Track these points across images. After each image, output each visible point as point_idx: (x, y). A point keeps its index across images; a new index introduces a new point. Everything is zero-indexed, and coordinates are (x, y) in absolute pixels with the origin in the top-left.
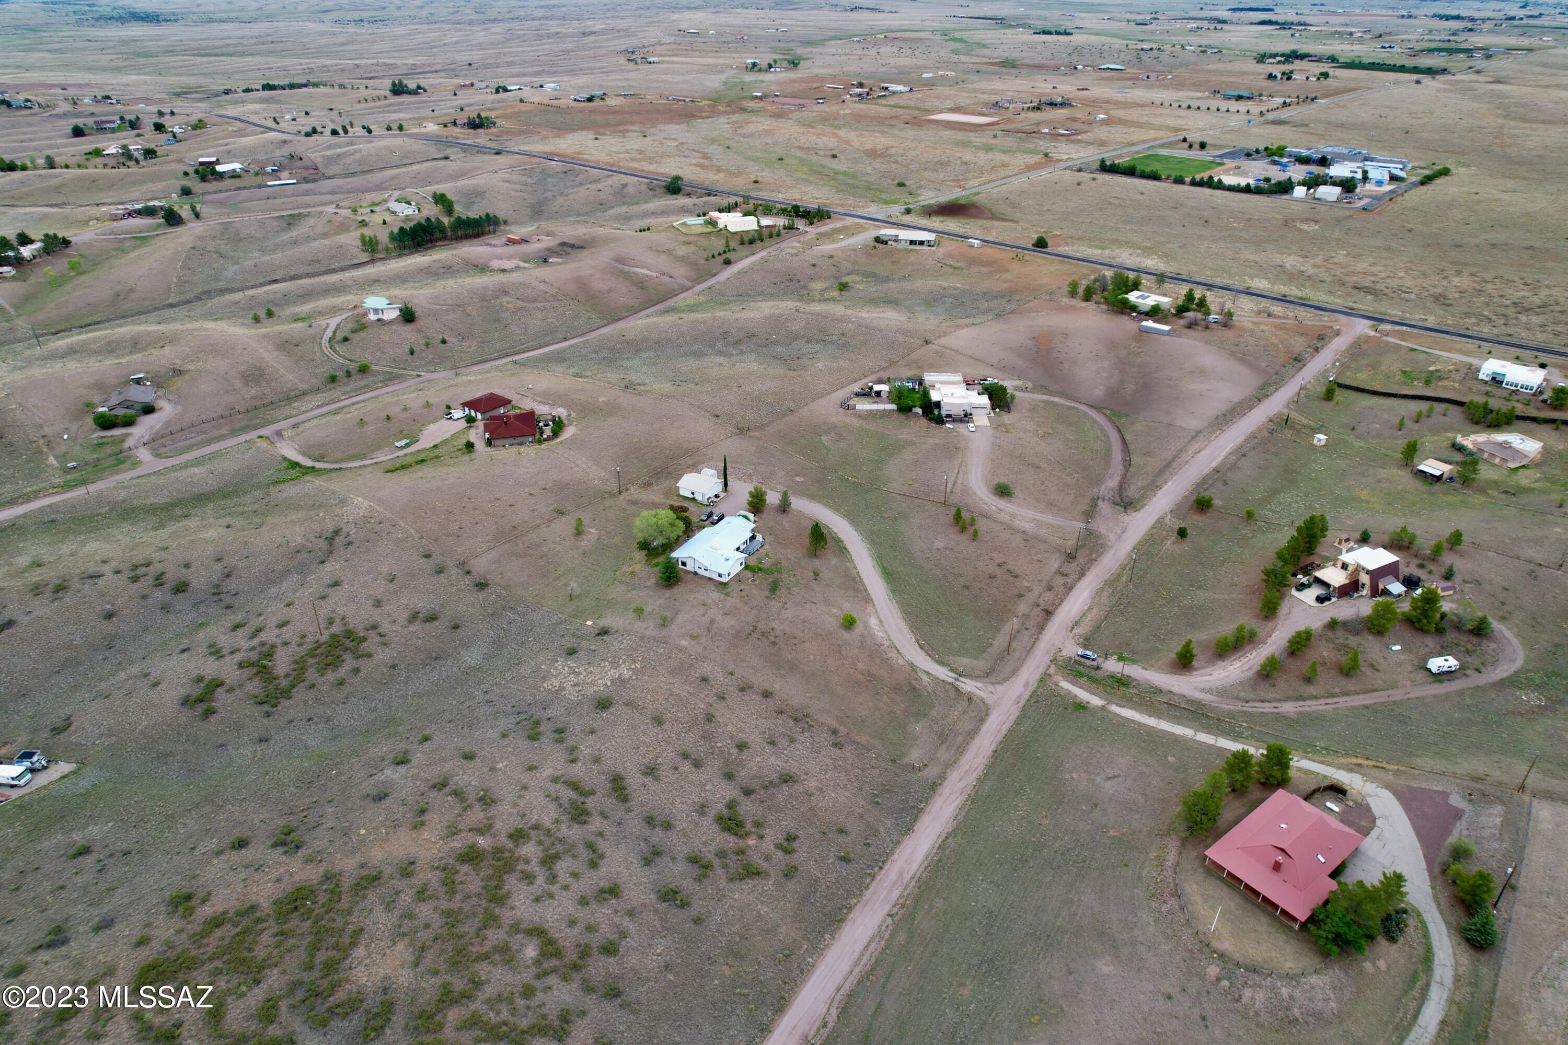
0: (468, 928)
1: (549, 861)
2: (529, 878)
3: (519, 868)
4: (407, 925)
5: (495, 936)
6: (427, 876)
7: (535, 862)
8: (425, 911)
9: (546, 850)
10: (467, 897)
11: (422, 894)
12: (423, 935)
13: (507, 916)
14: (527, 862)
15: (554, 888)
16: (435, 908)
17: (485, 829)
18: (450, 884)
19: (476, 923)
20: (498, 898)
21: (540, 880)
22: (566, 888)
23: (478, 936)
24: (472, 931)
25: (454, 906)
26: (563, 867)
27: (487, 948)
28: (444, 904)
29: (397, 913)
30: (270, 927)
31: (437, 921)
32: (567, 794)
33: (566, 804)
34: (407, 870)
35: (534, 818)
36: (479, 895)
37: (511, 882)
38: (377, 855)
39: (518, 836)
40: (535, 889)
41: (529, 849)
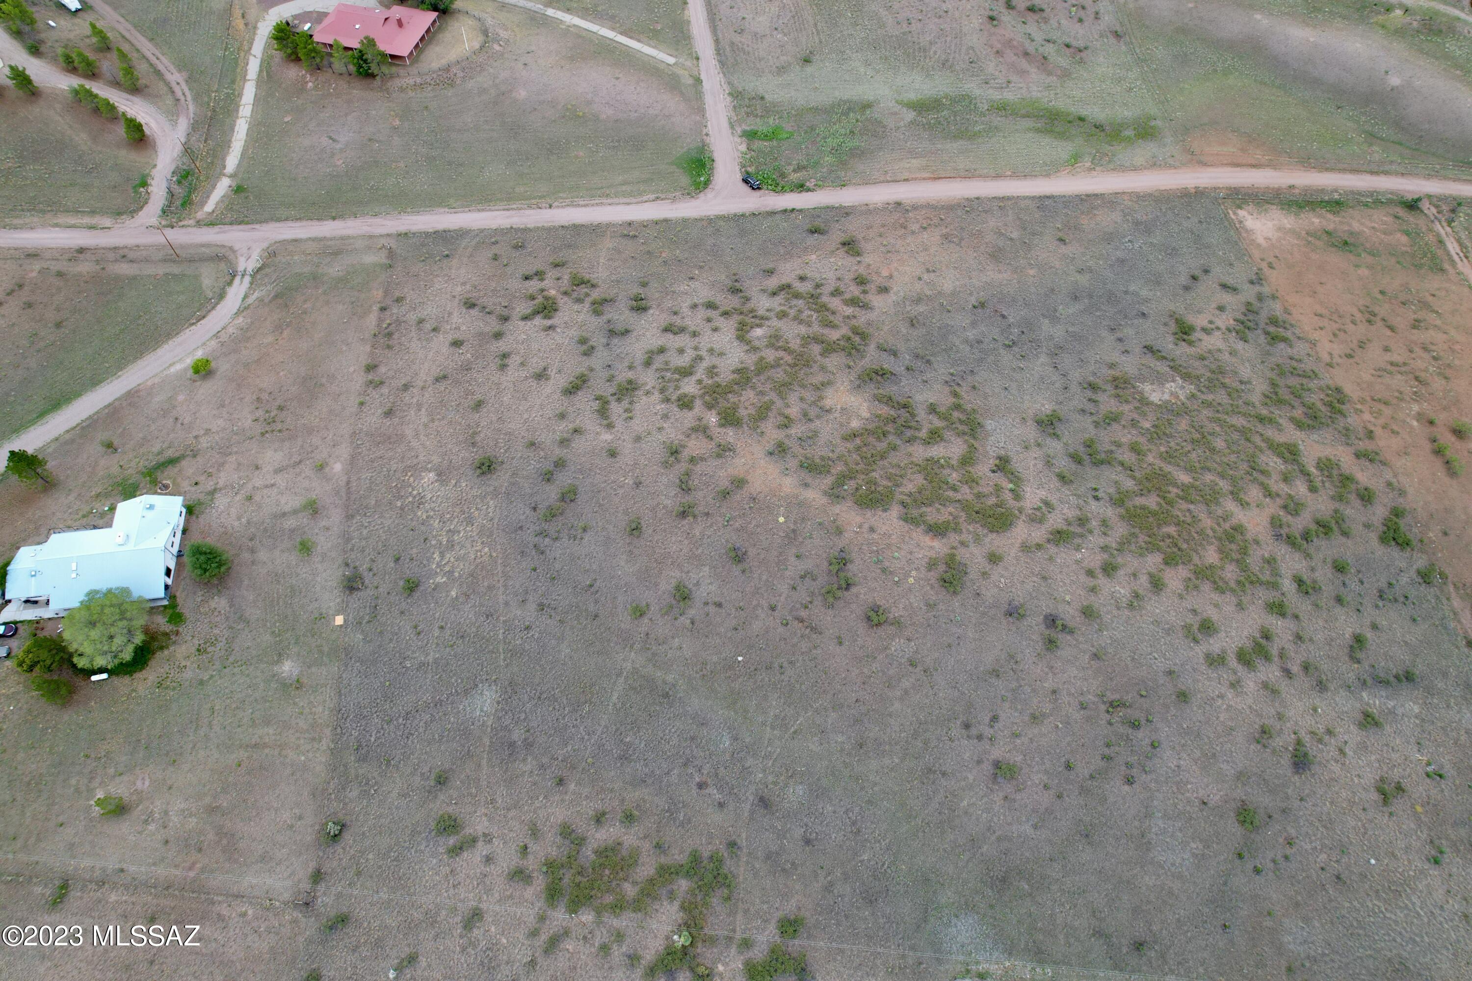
0: (779, 375)
1: (686, 372)
2: (712, 371)
3: (710, 382)
4: (813, 412)
5: (770, 355)
6: (772, 433)
7: (694, 378)
8: (794, 411)
9: (678, 380)
10: (762, 393)
11: (786, 423)
12: (809, 396)
13: (751, 360)
14: (700, 382)
15: (703, 353)
16: (789, 407)
17: (701, 429)
18: (763, 412)
19: (771, 373)
20: (743, 377)
21: (705, 364)
22: (696, 348)
23: (778, 366)
24: (779, 370)
25: (773, 396)
26: (683, 361)
27: (781, 353)
28: (779, 403)
29: (812, 426)
30: (901, 493)
31: (793, 398)
32: (616, 409)
33: (625, 403)
34: (780, 451)
35: (661, 407)
36: (753, 388)
37: (725, 376)
38: (789, 484)
39: (685, 403)
40: (715, 361)
41: (689, 387)
